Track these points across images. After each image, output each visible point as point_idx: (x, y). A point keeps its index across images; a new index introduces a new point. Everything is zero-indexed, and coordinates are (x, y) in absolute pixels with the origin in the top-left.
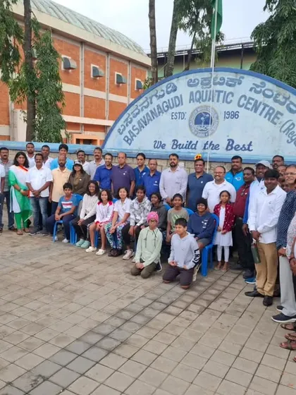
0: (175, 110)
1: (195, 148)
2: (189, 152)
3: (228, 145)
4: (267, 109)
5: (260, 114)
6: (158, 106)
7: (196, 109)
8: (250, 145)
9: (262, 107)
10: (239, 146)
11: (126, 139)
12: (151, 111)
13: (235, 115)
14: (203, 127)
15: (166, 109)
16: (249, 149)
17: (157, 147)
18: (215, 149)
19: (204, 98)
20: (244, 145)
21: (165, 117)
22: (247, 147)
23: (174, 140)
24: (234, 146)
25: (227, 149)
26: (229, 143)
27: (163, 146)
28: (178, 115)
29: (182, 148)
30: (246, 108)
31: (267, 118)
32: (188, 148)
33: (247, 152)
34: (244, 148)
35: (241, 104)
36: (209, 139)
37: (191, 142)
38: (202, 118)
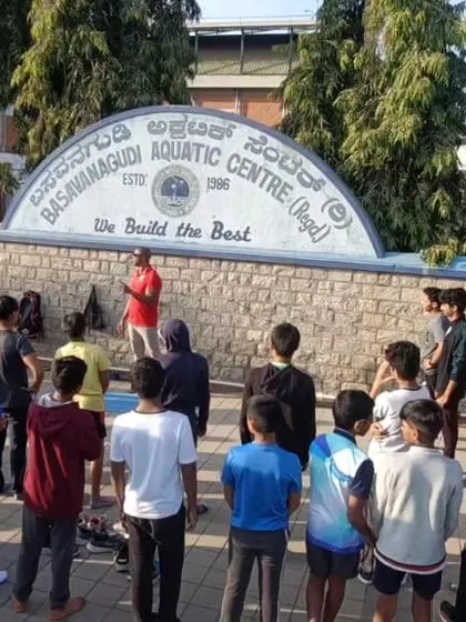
0: (129, 169)
1: (163, 234)
2: (154, 240)
3: (215, 231)
4: (270, 178)
5: (261, 185)
6: (101, 163)
7: (162, 171)
8: (247, 232)
9: (263, 174)
10: (230, 233)
11: (46, 213)
12: (88, 169)
13: (222, 184)
14: (174, 200)
15: (114, 167)
16: (245, 239)
17: (100, 230)
18: (195, 235)
19: (176, 154)
20: (238, 232)
21: (113, 181)
22: (242, 235)
23: (129, 220)
24: (223, 232)
25: (213, 237)
26: (216, 227)
27: (110, 229)
28: (134, 178)
29: (142, 232)
30: (239, 174)
31: (271, 191)
32: (152, 233)
33: (242, 242)
34: (238, 237)
35: (232, 167)
36: (186, 220)
37: (156, 223)
38: (174, 186)
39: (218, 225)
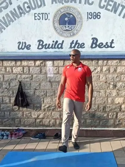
0: (37, 11)
1: (62, 48)
2: (56, 52)
3: (93, 43)
5: (120, 15)
6: (19, 7)
7: (59, 10)
8: (112, 42)
9: (120, 8)
10: (102, 44)
12: (11, 12)
13: (97, 16)
14: (67, 27)
15: (28, 10)
16: (111, 47)
17: (21, 48)
18: (81, 47)
20: (107, 43)
21: (27, 19)
22: (109, 44)
23: (39, 41)
24: (98, 44)
25: (92, 47)
26: (93, 41)
27: (28, 47)
28: (41, 16)
29: (48, 48)
30: (107, 9)
32: (55, 48)
33: (110, 49)
34: (107, 46)
35: (102, 5)
36: (75, 39)
37: (57, 42)
38: (66, 19)
39: (95, 40)
